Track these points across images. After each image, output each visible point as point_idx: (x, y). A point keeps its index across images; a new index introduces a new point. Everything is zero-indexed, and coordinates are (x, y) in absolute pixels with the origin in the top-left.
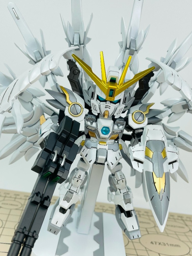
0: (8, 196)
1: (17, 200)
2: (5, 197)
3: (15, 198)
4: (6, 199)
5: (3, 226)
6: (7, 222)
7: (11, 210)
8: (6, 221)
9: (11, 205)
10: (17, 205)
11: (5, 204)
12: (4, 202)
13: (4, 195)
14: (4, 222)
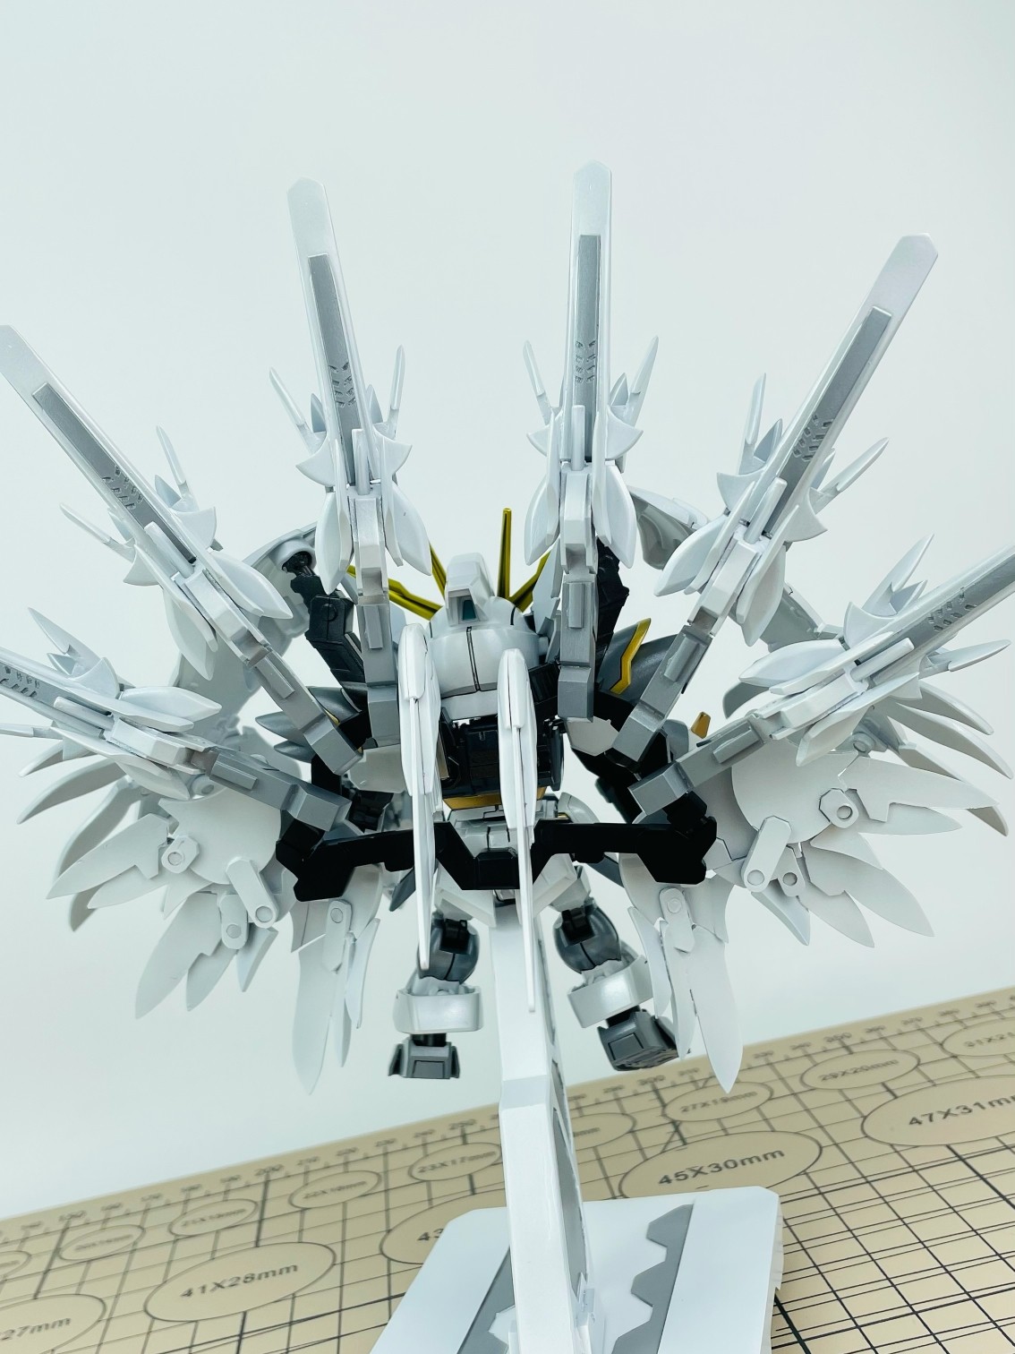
0: (313, 1166)
1: (351, 1167)
2: (307, 1173)
3: (346, 1164)
4: (312, 1177)
5: (339, 1260)
6: (348, 1244)
7: (344, 1203)
8: (343, 1242)
9: (340, 1189)
10: (363, 1183)
11: (315, 1195)
12: (309, 1190)
13: (302, 1170)
14: (337, 1249)
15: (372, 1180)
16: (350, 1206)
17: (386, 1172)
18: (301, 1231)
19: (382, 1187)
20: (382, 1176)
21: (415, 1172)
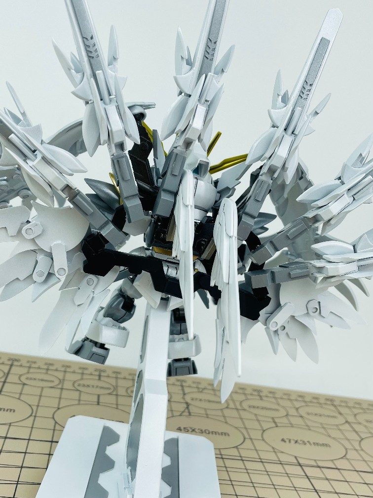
0: (33, 365)
6: (39, 408)
7: (43, 388)
8: (38, 406)
9: (42, 380)
10: (53, 381)
11: (31, 379)
13: (28, 365)
14: (35, 408)
15: (57, 382)
16: (45, 390)
17: (64, 380)
18: (21, 394)
19: (60, 386)
20: (62, 381)
21: (76, 385)
